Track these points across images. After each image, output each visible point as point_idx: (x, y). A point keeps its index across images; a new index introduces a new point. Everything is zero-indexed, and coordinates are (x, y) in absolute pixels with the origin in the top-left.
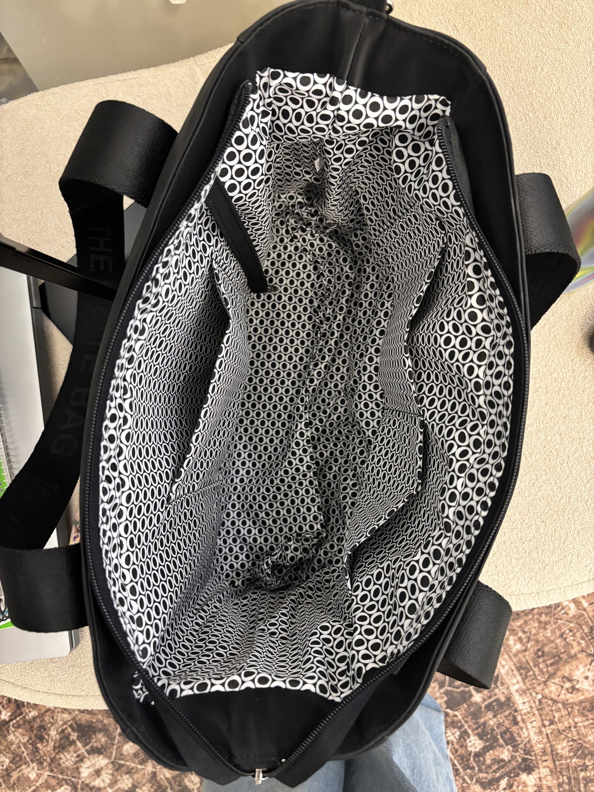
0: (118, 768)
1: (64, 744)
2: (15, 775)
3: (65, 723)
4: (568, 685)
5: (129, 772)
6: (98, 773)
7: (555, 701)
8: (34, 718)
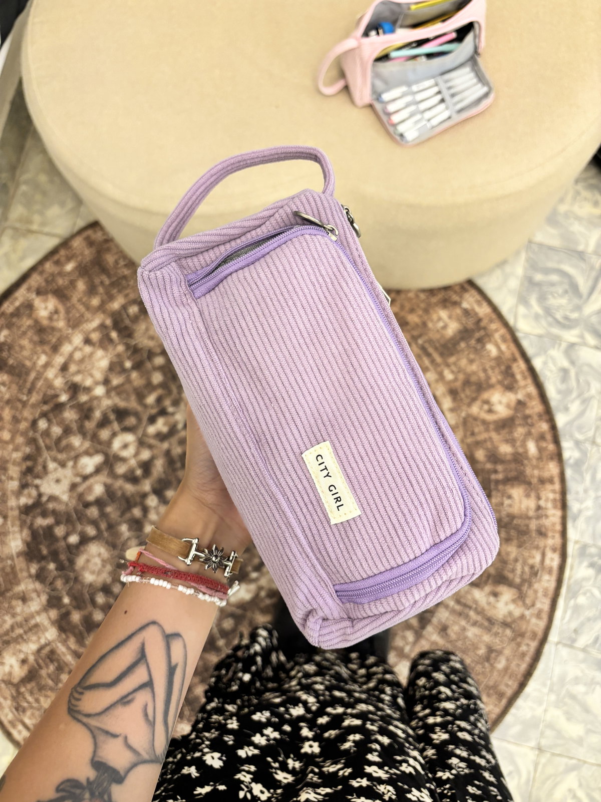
0: (142, 443)
1: (104, 422)
2: (64, 443)
3: (108, 407)
4: (486, 407)
5: (150, 447)
6: (125, 446)
7: (476, 419)
8: (85, 403)
